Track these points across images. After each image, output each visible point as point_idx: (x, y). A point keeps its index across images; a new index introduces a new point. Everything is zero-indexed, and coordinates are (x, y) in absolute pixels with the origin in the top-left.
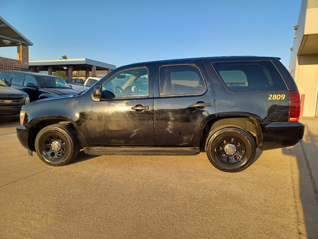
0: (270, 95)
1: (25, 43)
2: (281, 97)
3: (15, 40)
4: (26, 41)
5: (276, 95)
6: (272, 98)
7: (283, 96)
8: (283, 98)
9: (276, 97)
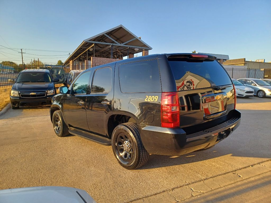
0: (146, 96)
1: (147, 48)
2: (154, 99)
3: (140, 47)
4: (148, 47)
5: (151, 97)
6: (147, 99)
7: (156, 98)
8: (156, 100)
9: (151, 98)
